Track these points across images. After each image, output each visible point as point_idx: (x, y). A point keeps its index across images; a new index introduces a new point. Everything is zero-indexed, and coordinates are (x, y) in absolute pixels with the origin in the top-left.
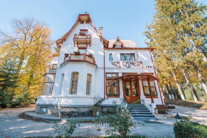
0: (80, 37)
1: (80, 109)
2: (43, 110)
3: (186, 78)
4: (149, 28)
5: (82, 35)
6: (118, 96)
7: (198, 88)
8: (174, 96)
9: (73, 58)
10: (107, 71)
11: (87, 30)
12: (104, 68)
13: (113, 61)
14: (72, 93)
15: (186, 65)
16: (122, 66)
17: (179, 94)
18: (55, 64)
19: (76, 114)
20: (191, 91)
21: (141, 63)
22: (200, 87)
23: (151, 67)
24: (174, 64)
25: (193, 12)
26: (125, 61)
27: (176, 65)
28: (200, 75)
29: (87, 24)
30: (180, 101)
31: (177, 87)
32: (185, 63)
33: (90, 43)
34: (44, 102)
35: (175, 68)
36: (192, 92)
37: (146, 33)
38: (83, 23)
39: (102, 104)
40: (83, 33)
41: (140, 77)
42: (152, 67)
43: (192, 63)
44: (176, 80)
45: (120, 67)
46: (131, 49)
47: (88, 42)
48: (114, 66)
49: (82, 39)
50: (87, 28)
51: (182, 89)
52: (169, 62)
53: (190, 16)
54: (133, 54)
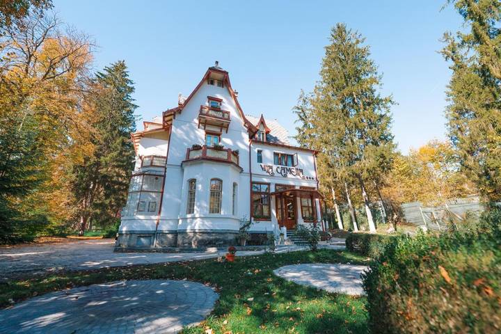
0: (211, 112)
1: (226, 236)
2: (141, 241)
3: (348, 196)
4: (305, 101)
5: (214, 110)
6: (268, 218)
7: (360, 212)
8: (329, 223)
9: (210, 154)
10: (254, 179)
11: (220, 101)
12: (251, 174)
13: (263, 165)
14: (212, 211)
15: (351, 179)
16: (276, 174)
17: (336, 220)
18: (155, 156)
19: (222, 242)
20: (351, 217)
21: (302, 171)
22: (363, 211)
23: (313, 179)
24: (336, 173)
25: (369, 104)
26: (280, 166)
27: (339, 175)
28: (364, 194)
29: (221, 88)
30: (336, 231)
31: (335, 209)
32: (350, 176)
33: (227, 127)
34: (144, 226)
35: (337, 179)
36: (353, 217)
37: (298, 109)
38: (212, 83)
39: (250, 230)
40: (215, 104)
41: (298, 193)
42: (315, 179)
43: (358, 176)
44: (334, 198)
45: (272, 175)
46: (289, 147)
47: (225, 124)
48: (265, 173)
49: (216, 117)
50: (219, 96)
51: (340, 213)
52: (331, 169)
53: (365, 109)
54: (292, 156)
